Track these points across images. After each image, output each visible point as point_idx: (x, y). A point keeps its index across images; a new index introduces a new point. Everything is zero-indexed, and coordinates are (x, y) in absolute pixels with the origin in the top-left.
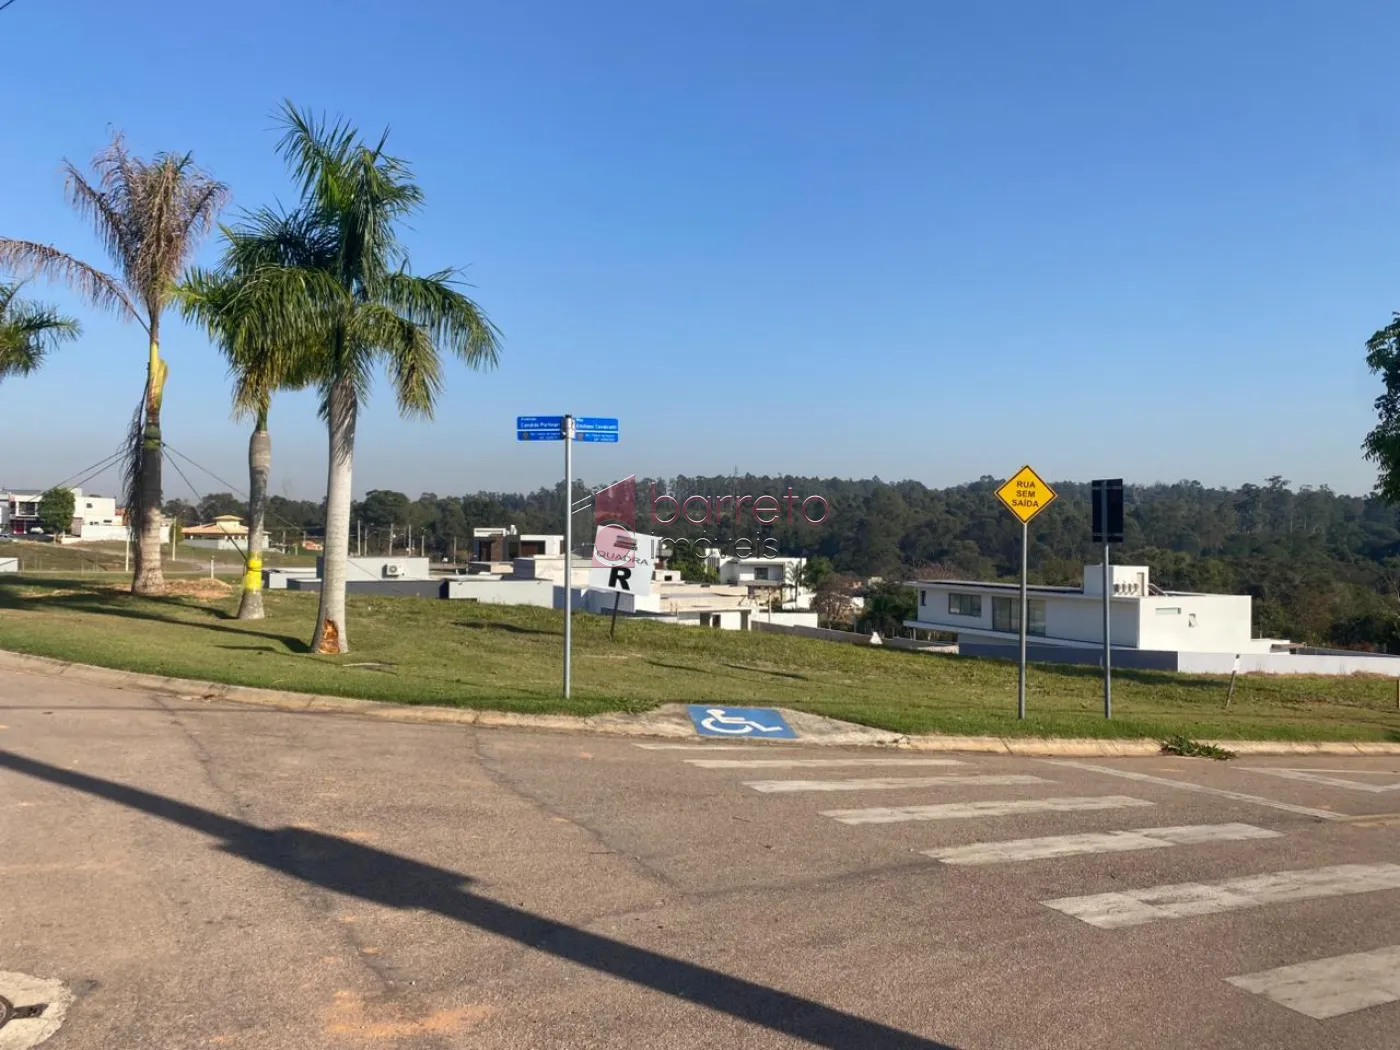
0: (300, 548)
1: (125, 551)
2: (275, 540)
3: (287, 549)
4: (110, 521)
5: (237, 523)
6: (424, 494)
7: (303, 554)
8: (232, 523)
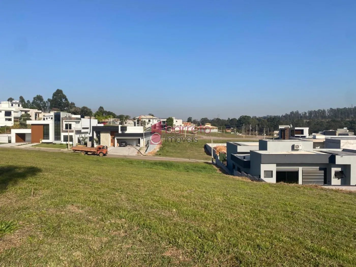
0: (225, 131)
1: (185, 133)
2: (219, 130)
3: (222, 132)
4: (181, 125)
5: (210, 125)
6: (253, 116)
7: (226, 133)
8: (209, 125)
